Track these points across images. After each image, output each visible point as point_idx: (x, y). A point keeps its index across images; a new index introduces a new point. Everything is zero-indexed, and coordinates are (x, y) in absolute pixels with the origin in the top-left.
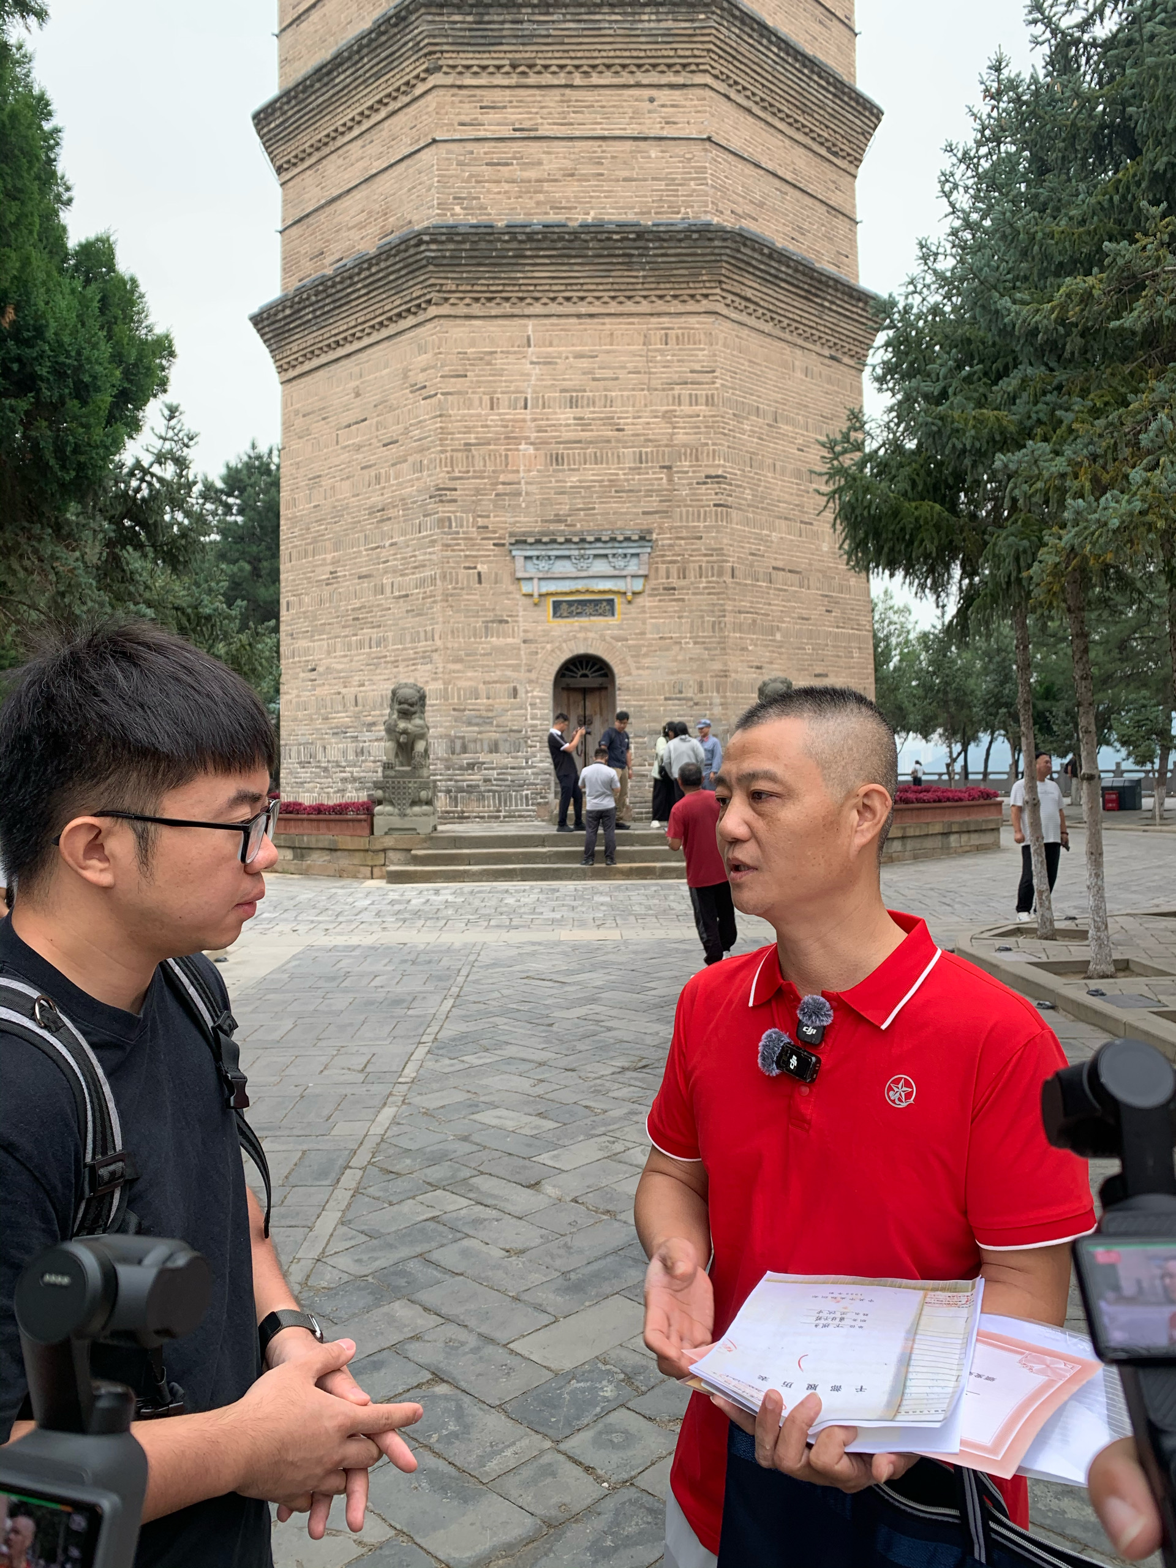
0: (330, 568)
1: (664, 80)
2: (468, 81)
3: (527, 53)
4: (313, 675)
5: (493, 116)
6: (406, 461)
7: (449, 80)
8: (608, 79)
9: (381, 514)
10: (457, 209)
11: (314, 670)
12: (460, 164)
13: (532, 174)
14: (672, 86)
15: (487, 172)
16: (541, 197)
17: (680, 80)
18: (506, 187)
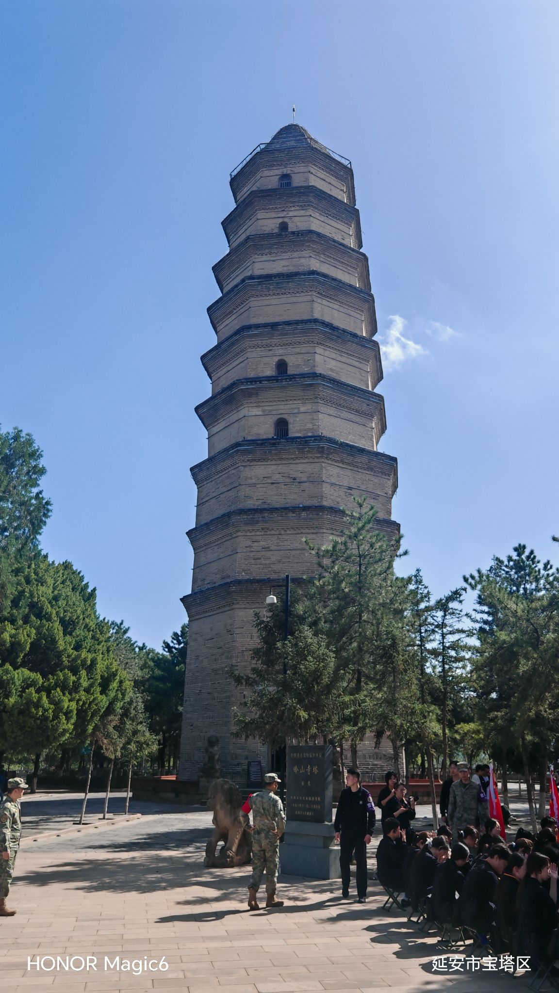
0: (200, 689)
1: (310, 531)
2: (249, 534)
3: (267, 525)
4: (192, 728)
5: (256, 544)
6: (223, 655)
7: (243, 534)
8: (292, 532)
9: (215, 671)
10: (243, 574)
11: (192, 725)
12: (245, 559)
13: (267, 562)
14: (313, 533)
15: (253, 562)
16: (270, 569)
17: (315, 531)
18: (259, 566)
